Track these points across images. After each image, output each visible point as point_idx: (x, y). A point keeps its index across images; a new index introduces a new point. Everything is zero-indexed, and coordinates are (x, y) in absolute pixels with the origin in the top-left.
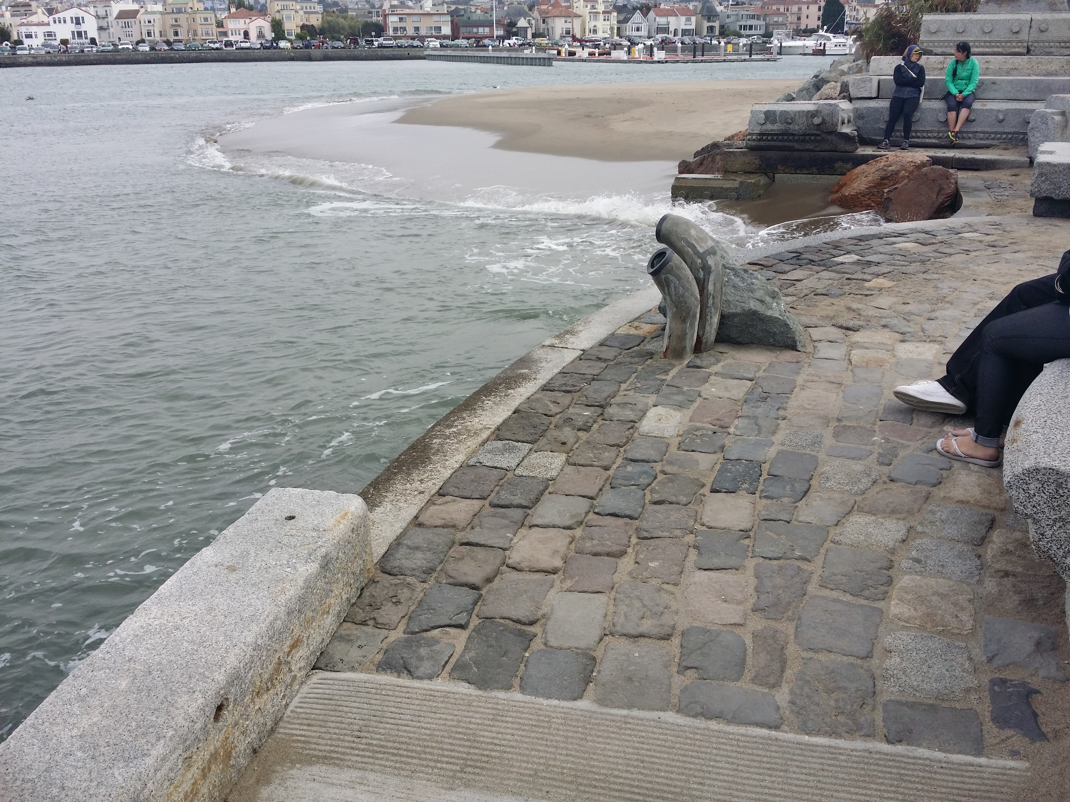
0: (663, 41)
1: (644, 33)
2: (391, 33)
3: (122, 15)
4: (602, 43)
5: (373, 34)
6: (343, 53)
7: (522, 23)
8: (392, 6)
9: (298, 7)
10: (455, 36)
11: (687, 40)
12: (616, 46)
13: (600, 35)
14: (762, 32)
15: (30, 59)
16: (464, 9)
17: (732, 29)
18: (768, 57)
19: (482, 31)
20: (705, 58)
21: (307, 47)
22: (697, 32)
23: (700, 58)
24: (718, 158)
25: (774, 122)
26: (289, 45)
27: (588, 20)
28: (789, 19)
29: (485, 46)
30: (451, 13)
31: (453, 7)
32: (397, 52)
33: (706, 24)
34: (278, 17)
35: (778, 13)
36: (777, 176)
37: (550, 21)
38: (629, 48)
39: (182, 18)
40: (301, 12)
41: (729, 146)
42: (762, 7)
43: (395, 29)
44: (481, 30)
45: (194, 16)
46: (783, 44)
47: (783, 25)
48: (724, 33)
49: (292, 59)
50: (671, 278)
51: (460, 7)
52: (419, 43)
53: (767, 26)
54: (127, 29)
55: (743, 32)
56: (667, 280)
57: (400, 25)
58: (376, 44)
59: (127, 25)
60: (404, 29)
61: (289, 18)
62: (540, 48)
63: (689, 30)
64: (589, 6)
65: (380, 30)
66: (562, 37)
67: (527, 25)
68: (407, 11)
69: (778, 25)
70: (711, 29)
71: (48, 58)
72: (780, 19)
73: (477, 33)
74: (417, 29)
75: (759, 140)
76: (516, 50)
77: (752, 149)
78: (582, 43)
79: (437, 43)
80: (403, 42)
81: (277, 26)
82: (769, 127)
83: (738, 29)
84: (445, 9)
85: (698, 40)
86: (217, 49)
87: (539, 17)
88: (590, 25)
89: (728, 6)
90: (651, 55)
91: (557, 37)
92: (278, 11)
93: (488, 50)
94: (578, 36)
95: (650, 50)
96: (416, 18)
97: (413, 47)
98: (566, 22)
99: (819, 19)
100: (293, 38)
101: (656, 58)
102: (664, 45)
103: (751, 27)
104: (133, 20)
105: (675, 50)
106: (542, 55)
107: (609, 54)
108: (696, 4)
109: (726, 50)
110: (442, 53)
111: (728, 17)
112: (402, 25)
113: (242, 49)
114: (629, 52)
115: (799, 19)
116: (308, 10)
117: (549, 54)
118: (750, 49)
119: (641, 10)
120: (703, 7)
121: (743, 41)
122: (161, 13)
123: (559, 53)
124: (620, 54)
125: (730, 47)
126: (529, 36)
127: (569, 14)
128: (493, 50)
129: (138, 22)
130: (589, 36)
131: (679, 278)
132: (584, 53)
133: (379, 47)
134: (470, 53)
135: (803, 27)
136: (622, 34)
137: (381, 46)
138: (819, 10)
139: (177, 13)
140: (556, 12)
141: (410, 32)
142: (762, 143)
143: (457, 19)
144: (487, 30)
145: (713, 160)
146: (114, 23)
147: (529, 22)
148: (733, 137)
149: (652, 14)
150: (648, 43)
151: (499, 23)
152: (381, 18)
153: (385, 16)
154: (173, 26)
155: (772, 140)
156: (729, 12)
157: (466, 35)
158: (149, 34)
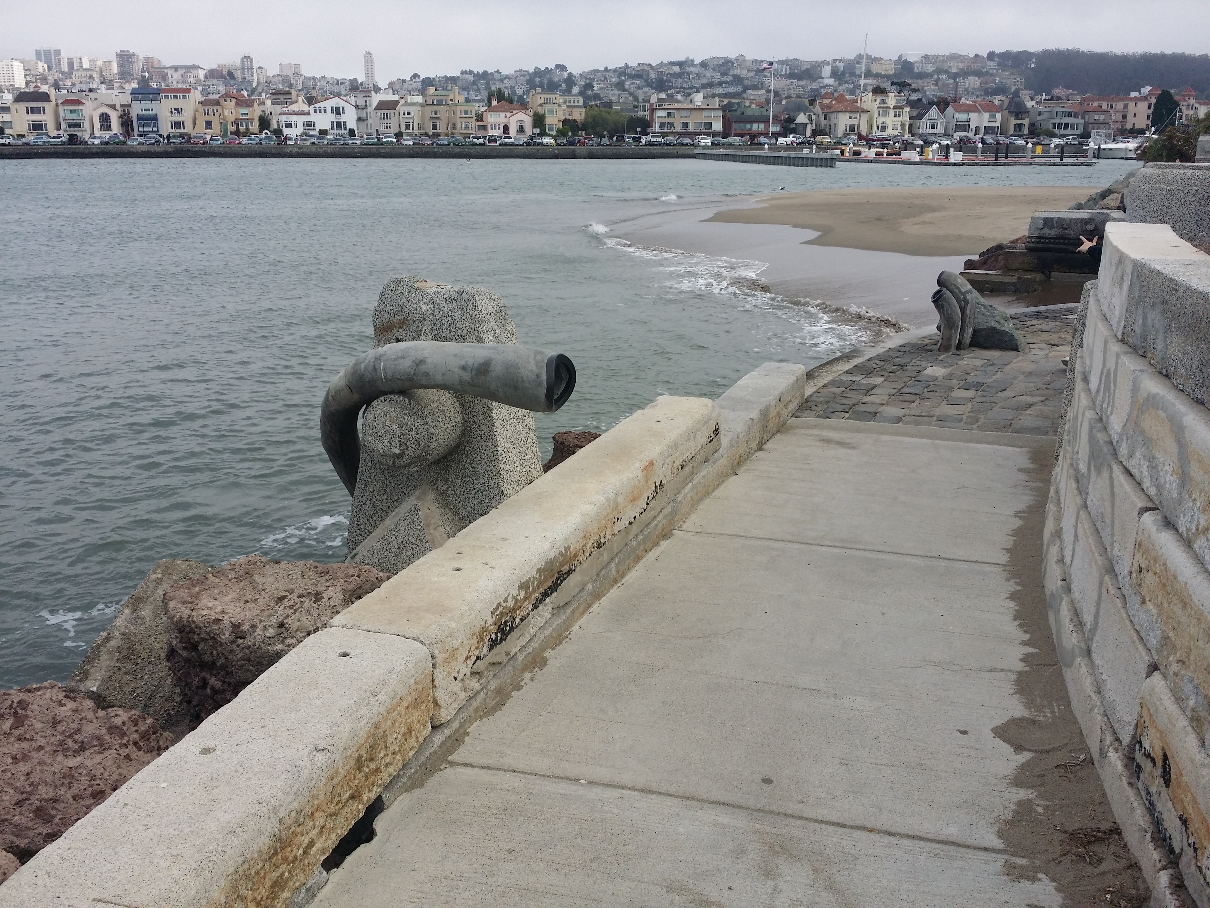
0: (961, 140)
1: (940, 130)
2: (657, 128)
3: (383, 106)
4: (891, 142)
5: (639, 130)
6: (609, 151)
7: (801, 118)
8: (660, 100)
9: (561, 101)
10: (726, 134)
11: (989, 139)
12: (907, 146)
13: (889, 132)
14: (1080, 131)
15: (296, 150)
16: (738, 103)
17: (1044, 127)
18: (1081, 160)
19: (757, 127)
20: (1009, 160)
21: (572, 144)
22: (1002, 131)
23: (1003, 160)
24: (1001, 257)
25: (1051, 227)
26: (552, 141)
27: (876, 115)
28: (1113, 117)
29: (760, 144)
30: (722, 108)
31: (726, 101)
32: (665, 150)
33: (1013, 121)
34: (540, 110)
35: (1099, 110)
36: (1053, 274)
37: (832, 116)
38: (922, 148)
39: (442, 109)
40: (564, 106)
41: (1013, 248)
42: (1081, 104)
43: (662, 125)
44: (755, 126)
45: (453, 108)
46: (1102, 147)
47: (1105, 124)
48: (1034, 131)
49: (556, 157)
50: (945, 304)
51: (734, 101)
52: (689, 141)
53: (1086, 125)
54: (386, 121)
55: (1056, 131)
56: (942, 305)
57: (667, 120)
58: (643, 141)
59: (386, 117)
60: (672, 125)
61: (551, 112)
62: (822, 147)
63: (993, 128)
64: (878, 101)
65: (645, 126)
66: (846, 135)
67: (808, 121)
68: (676, 105)
69: (1098, 124)
70: (1019, 127)
71: (313, 149)
72: (1102, 117)
73: (750, 129)
74: (685, 125)
75: (1038, 243)
76: (795, 149)
77: (1030, 250)
78: (869, 142)
79: (708, 141)
80: (672, 139)
81: (539, 121)
82: (1047, 231)
83: (1051, 127)
84: (716, 103)
85: (1002, 139)
86: (480, 144)
87: (820, 112)
88: (878, 121)
89: (1040, 102)
90: (947, 155)
91: (840, 134)
92: (541, 105)
93: (763, 149)
94: (864, 133)
95: (945, 150)
96: (685, 113)
97: (683, 145)
98: (850, 118)
99: (1148, 118)
100: (554, 133)
101: (952, 160)
102: (963, 145)
103: (1066, 126)
104: (392, 111)
105: (974, 151)
106: (823, 155)
107: (899, 154)
108: (1003, 98)
109: (1034, 152)
110: (714, 152)
111: (1040, 113)
112: (670, 120)
113: (506, 144)
114: (922, 153)
115: (1125, 117)
116: (572, 104)
117: (832, 154)
118: (1062, 152)
119: (938, 105)
120: (1010, 102)
121: (1056, 141)
122: (421, 105)
123: (842, 152)
124: (912, 155)
125: (1039, 149)
126: (809, 133)
127: (855, 109)
128: (769, 149)
129: (397, 114)
130: (877, 133)
131: (949, 305)
132: (871, 153)
133: (646, 145)
134: (745, 152)
135: (1129, 126)
136: (915, 131)
137: (649, 144)
138: (1149, 107)
139: (437, 105)
140: (840, 106)
141: (678, 128)
142: (1040, 245)
143: (729, 114)
144: (762, 126)
145: (996, 260)
146: (373, 114)
147: (809, 117)
148: (1017, 240)
149: (950, 110)
150: (944, 142)
151: (776, 119)
152: (647, 113)
153: (653, 111)
154: (432, 118)
155: (1049, 243)
156: (1041, 108)
157: (738, 132)
158: (407, 127)
